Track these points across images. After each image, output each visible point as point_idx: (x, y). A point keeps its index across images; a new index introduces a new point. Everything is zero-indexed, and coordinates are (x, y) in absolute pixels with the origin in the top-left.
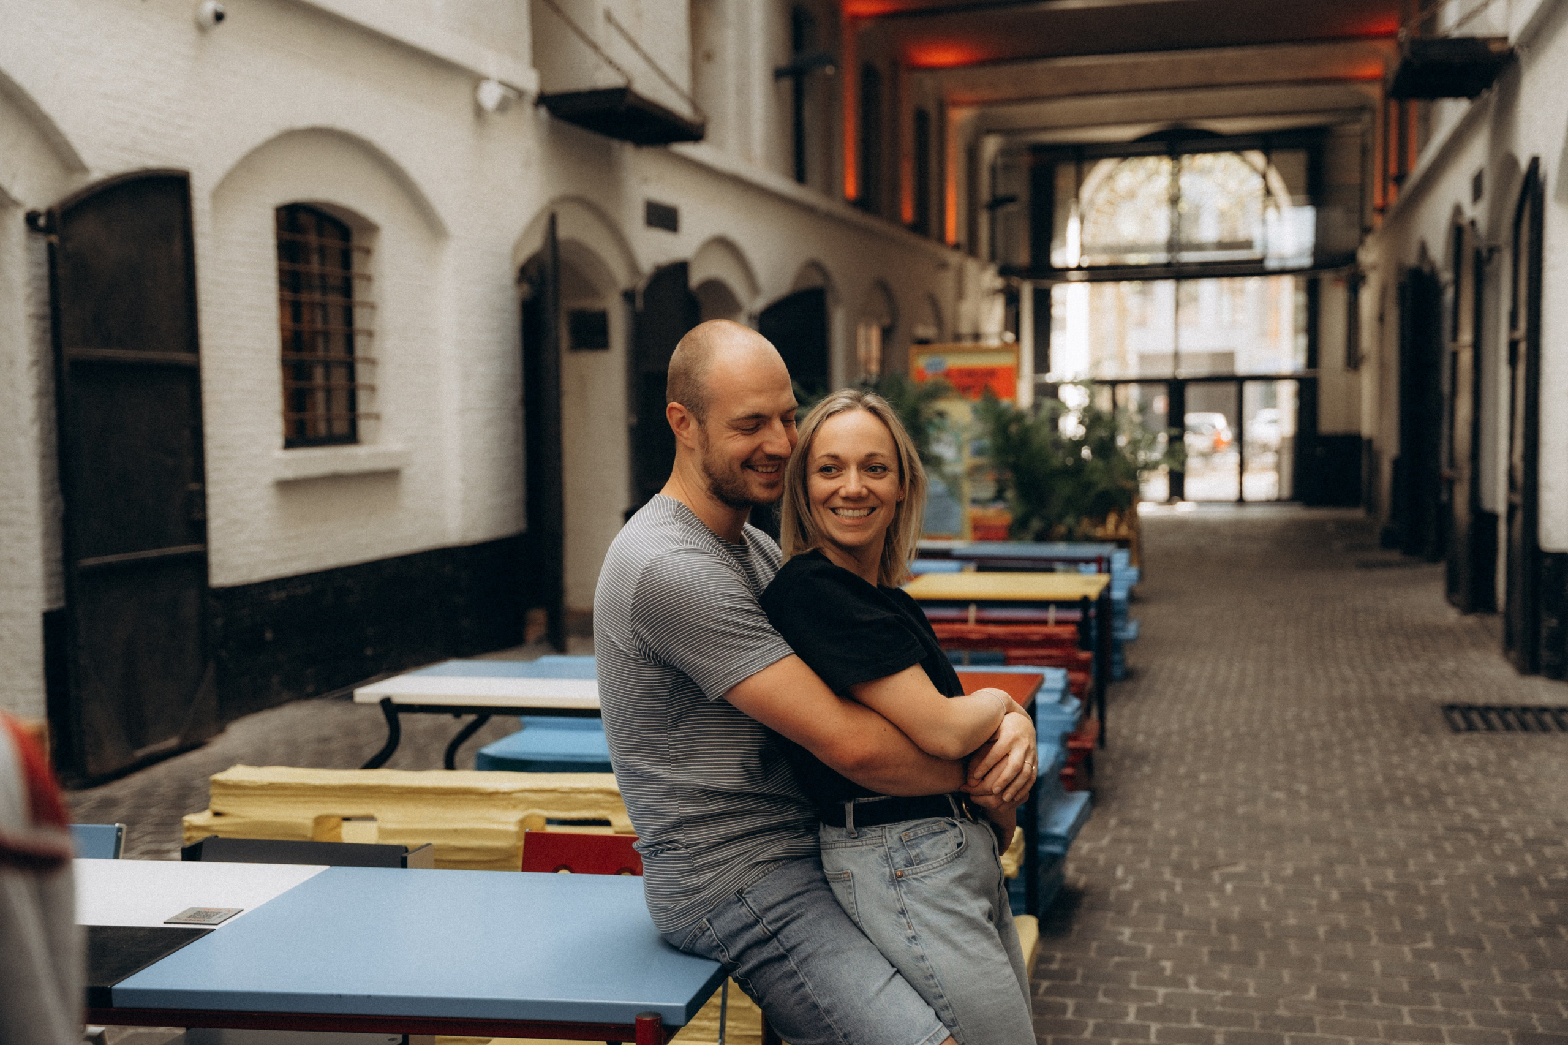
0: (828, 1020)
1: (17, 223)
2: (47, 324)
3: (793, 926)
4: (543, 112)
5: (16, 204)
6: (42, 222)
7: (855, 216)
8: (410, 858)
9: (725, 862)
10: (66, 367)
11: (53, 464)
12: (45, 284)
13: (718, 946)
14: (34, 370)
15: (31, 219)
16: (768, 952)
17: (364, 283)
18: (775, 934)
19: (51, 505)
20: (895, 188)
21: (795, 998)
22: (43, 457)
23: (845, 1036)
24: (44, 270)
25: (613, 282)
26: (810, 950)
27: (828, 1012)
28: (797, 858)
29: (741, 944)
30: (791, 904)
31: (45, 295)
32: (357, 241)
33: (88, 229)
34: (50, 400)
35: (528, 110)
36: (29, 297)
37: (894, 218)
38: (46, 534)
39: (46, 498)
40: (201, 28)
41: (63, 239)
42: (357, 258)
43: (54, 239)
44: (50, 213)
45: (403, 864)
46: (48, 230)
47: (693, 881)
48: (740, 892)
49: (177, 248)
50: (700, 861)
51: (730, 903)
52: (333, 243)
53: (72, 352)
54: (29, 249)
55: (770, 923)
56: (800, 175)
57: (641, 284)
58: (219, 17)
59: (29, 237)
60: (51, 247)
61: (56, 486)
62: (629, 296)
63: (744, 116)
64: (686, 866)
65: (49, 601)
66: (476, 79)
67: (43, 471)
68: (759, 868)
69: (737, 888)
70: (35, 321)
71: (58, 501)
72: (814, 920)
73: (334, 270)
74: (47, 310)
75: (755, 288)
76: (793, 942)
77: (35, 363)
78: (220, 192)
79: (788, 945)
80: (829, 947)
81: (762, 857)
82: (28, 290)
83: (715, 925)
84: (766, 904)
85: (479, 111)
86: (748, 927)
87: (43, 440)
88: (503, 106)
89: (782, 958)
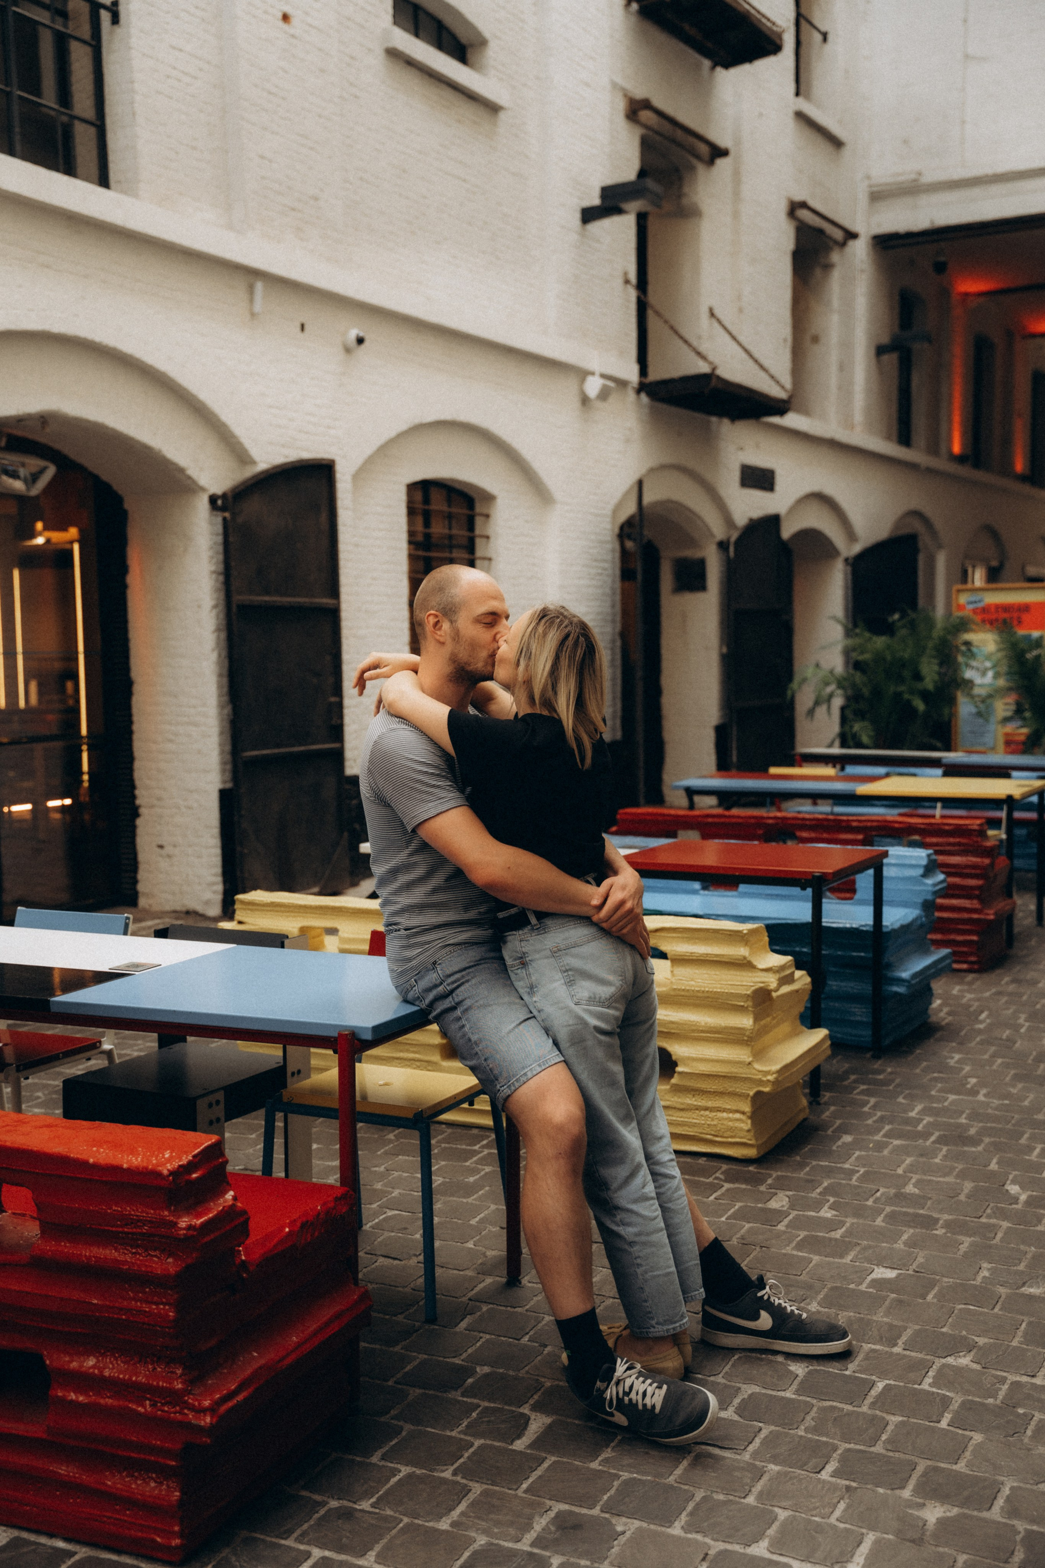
0: (477, 1049)
1: (202, 504)
2: (221, 578)
3: (462, 988)
4: (644, 398)
5: (203, 489)
6: (219, 502)
7: (964, 471)
8: (286, 942)
9: (429, 943)
10: (234, 609)
11: (225, 680)
12: (221, 548)
13: (419, 998)
14: (214, 612)
15: (213, 500)
16: (447, 1003)
17: (484, 540)
18: (452, 992)
19: (226, 711)
20: (1007, 442)
21: (460, 1034)
22: (220, 675)
23: (485, 1060)
24: (220, 539)
25: (712, 535)
26: (469, 1004)
27: (476, 1043)
28: (476, 944)
29: (431, 996)
30: (464, 973)
31: (221, 557)
32: (478, 509)
33: (253, 507)
34: (223, 635)
35: (631, 395)
36: (212, 557)
37: (1006, 470)
38: (221, 733)
39: (221, 707)
40: (348, 350)
41: (234, 515)
42: (479, 521)
43: (227, 515)
44: (224, 496)
45: (282, 946)
46: (223, 509)
47: (409, 953)
48: (434, 963)
49: (324, 517)
50: (413, 941)
51: (428, 971)
52: (459, 510)
53: (237, 598)
54: (211, 523)
55: (448, 985)
56: (904, 438)
57: (735, 536)
58: (360, 341)
59: (211, 515)
60: (224, 519)
61: (226, 698)
62: (723, 546)
63: (846, 389)
64: (404, 943)
65: (224, 782)
66: (583, 374)
67: (220, 687)
68: (448, 949)
69: (433, 960)
70: (214, 576)
71: (228, 710)
72: (475, 985)
73: (459, 532)
74: (221, 567)
75: (851, 535)
76: (460, 998)
77: (215, 607)
78: (359, 476)
79: (457, 1000)
80: (481, 1002)
81: (451, 942)
82: (210, 553)
83: (419, 983)
84: (448, 972)
85: (585, 400)
86: (436, 986)
87: (219, 663)
88: (604, 395)
89: (453, 1008)
